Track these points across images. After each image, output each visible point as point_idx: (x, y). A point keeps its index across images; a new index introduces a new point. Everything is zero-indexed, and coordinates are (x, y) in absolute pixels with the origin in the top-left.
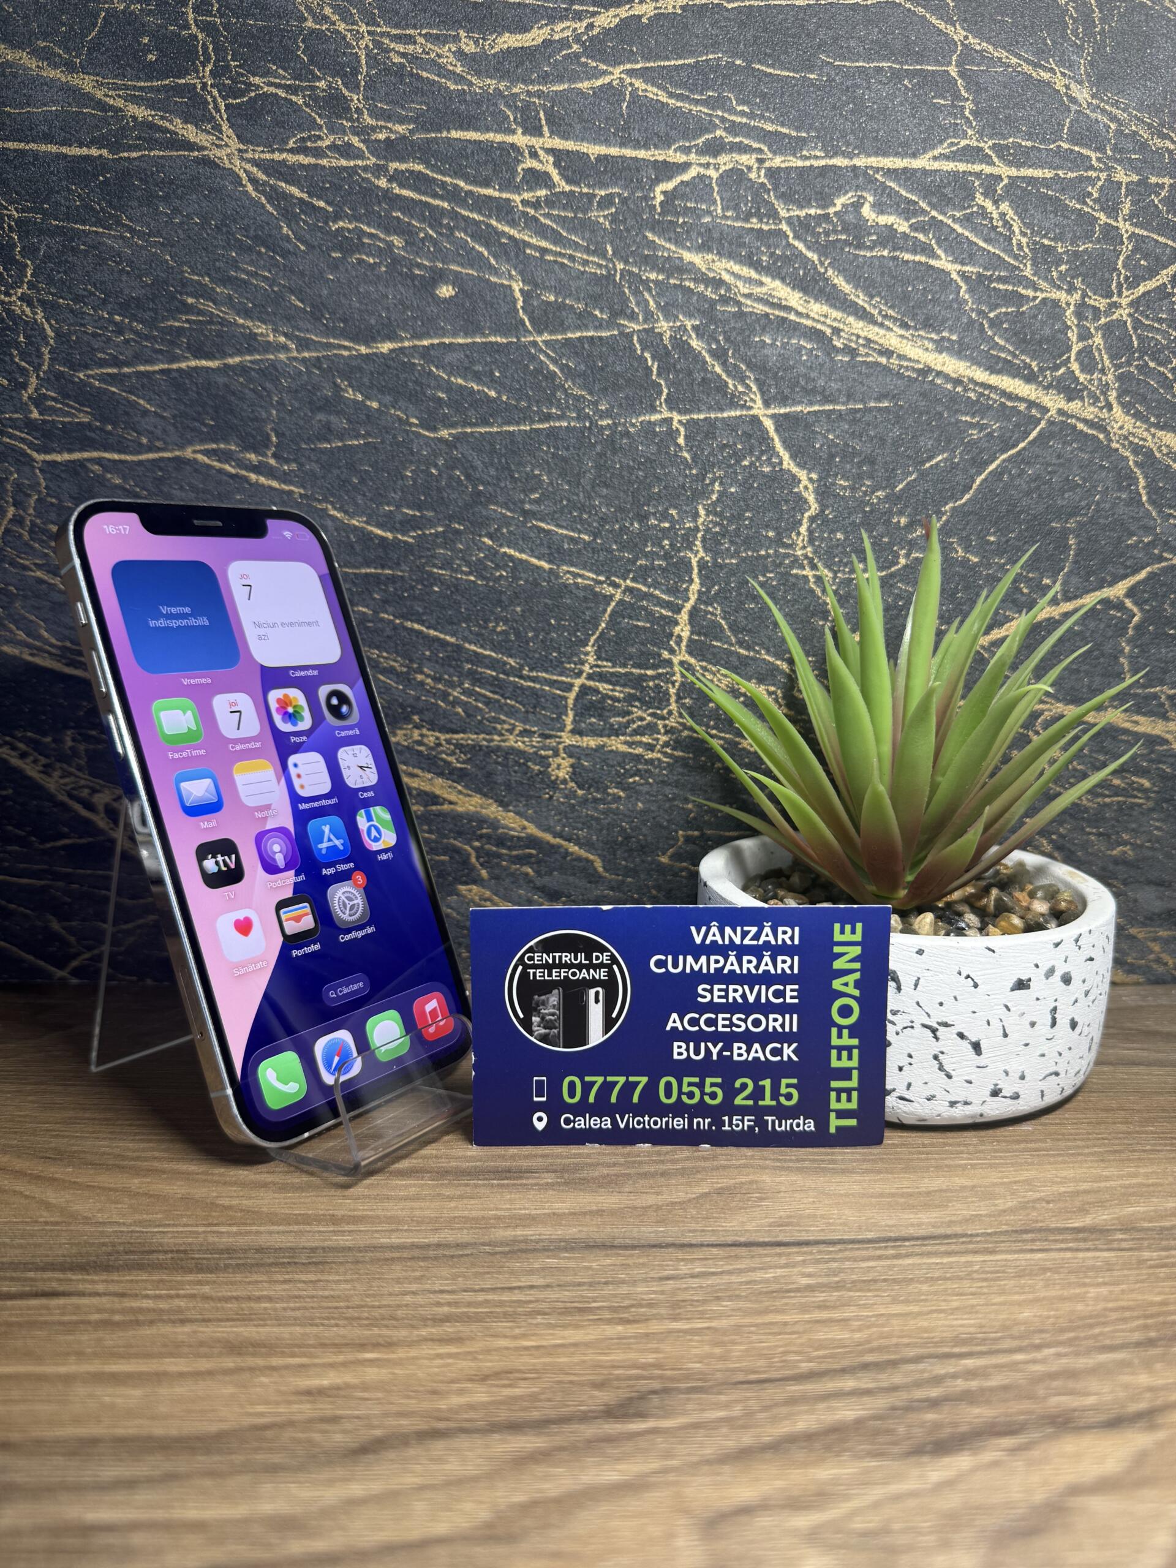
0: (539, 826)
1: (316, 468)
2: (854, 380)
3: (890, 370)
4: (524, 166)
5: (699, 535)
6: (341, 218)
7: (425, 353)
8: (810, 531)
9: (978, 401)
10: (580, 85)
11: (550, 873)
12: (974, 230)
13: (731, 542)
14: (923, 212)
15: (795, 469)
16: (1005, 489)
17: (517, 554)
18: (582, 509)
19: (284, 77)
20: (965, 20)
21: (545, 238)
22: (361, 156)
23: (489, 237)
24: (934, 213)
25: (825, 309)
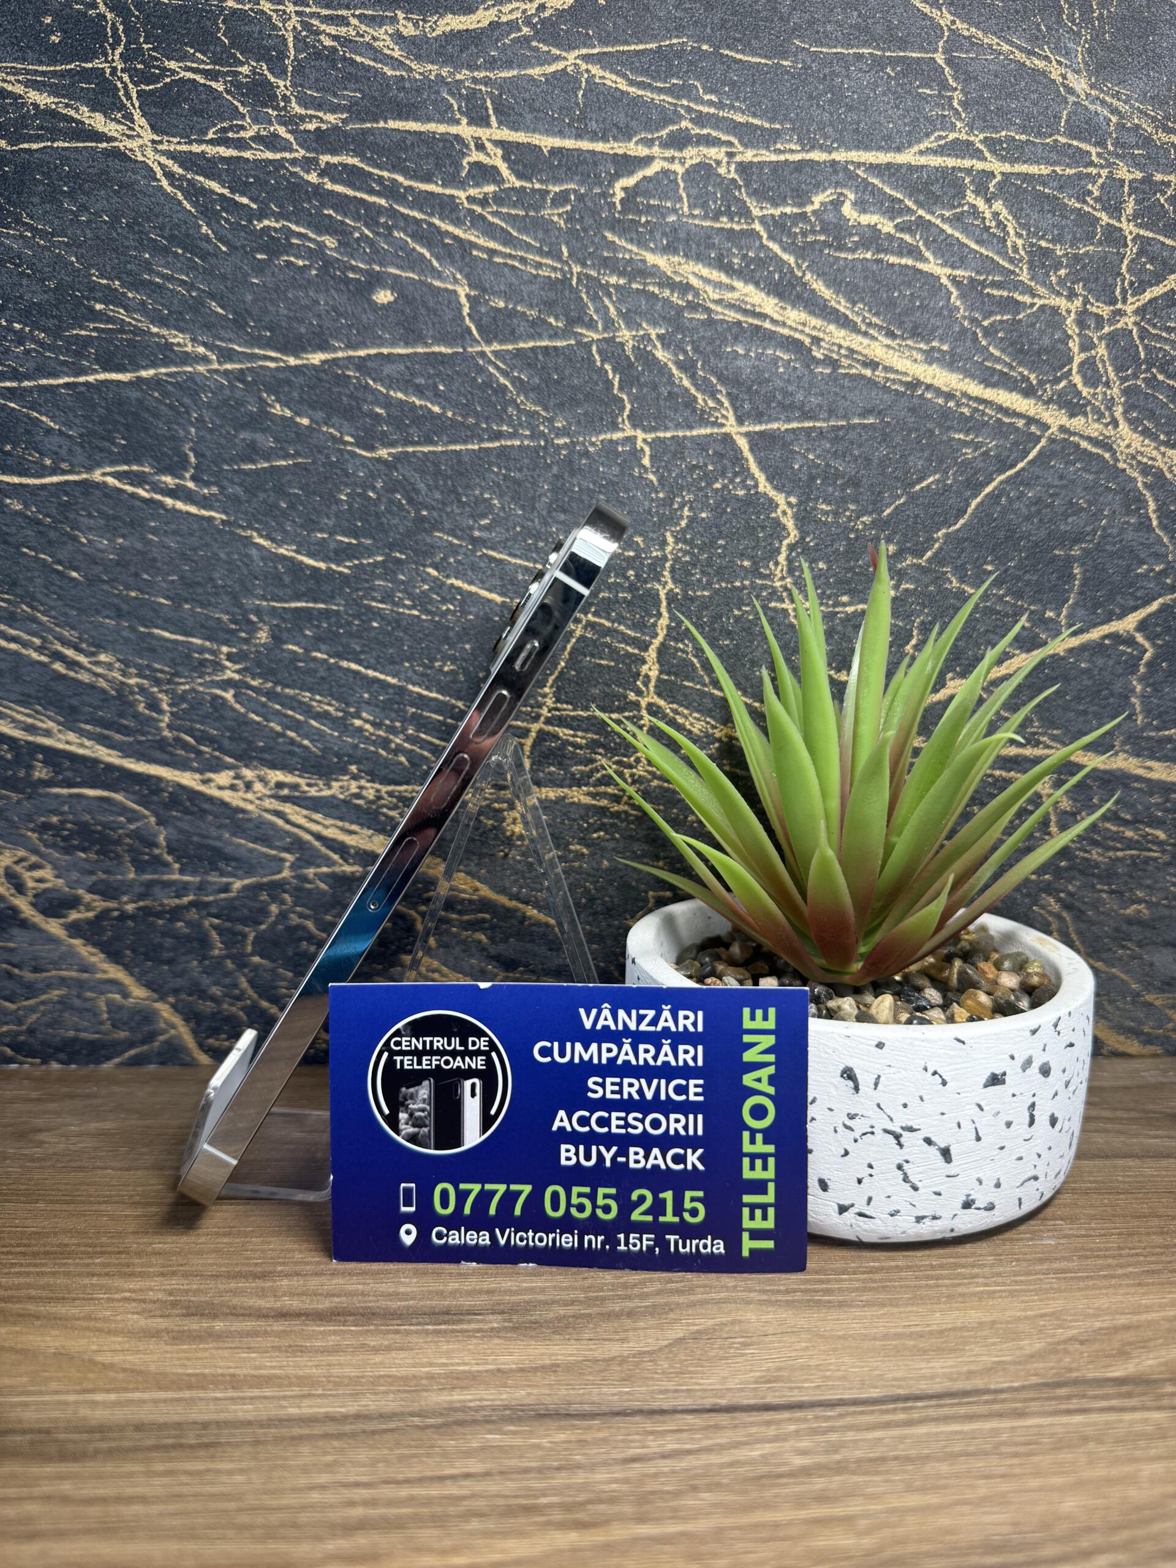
0: (493, 888)
1: (239, 490)
2: (836, 394)
3: (876, 383)
4: (471, 159)
5: (668, 565)
6: (266, 217)
7: (361, 364)
8: (790, 560)
9: (972, 416)
10: (530, 72)
11: (505, 940)
12: (965, 230)
13: (703, 572)
14: (909, 211)
15: (772, 493)
16: (1004, 512)
17: (466, 587)
18: (537, 537)
19: (203, 62)
20: (951, 4)
21: (494, 239)
22: (291, 150)
23: (430, 237)
24: (921, 212)
25: (803, 316)
